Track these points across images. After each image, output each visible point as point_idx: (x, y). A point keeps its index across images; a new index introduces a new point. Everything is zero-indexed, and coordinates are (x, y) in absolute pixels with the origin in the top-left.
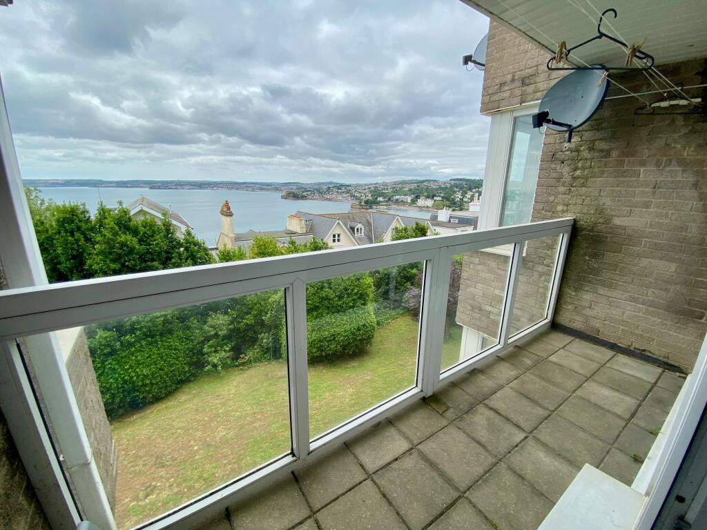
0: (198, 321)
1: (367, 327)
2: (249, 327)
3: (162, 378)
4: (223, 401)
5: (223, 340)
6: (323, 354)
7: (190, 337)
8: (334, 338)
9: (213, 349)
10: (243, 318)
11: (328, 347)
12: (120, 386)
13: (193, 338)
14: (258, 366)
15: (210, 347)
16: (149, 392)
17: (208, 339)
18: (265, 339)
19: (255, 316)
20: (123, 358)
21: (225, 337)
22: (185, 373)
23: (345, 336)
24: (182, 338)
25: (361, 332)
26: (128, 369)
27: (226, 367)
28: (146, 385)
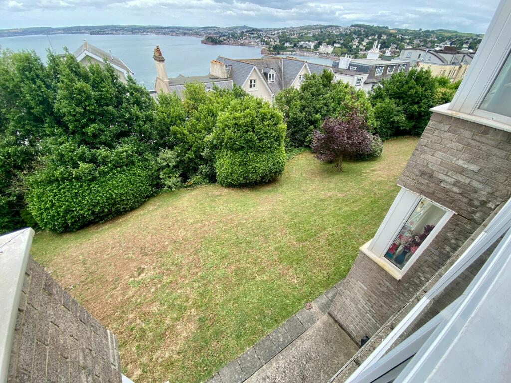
0: (152, 155)
1: (280, 163)
2: (191, 160)
3: (133, 195)
4: (180, 211)
5: (173, 169)
6: (248, 181)
7: (148, 166)
8: (256, 171)
9: (167, 175)
10: (185, 153)
11: (251, 177)
12: (105, 201)
13: (150, 167)
14: (201, 187)
15: (165, 173)
16: (127, 205)
17: (162, 168)
18: (204, 168)
19: (195, 152)
20: (102, 182)
21: (174, 167)
22: (149, 192)
23: (264, 170)
24: (142, 167)
25: (276, 167)
26: (109, 190)
27: (178, 187)
28: (123, 200)
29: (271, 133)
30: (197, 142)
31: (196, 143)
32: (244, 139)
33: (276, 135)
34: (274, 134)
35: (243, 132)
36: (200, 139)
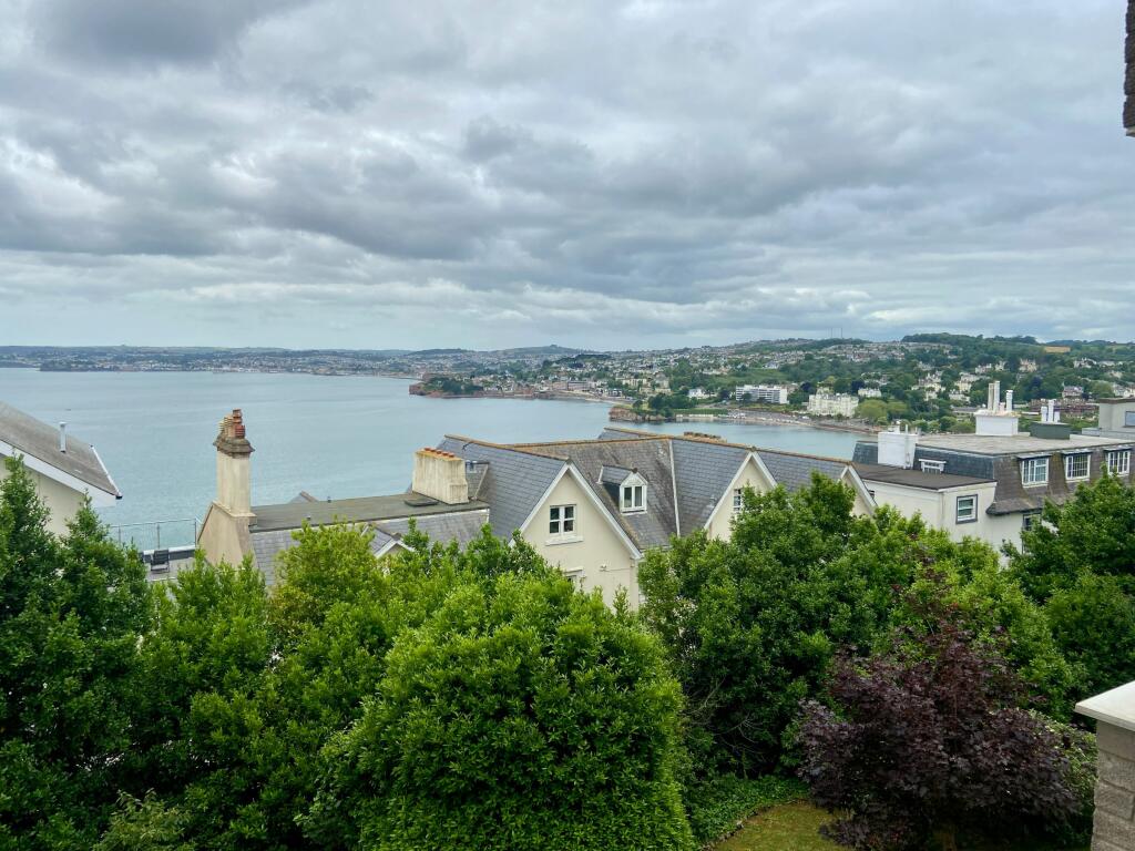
29: (608, 721)
30: (292, 761)
31: (285, 769)
32: (488, 749)
33: (628, 726)
34: (619, 723)
35: (486, 717)
36: (307, 748)
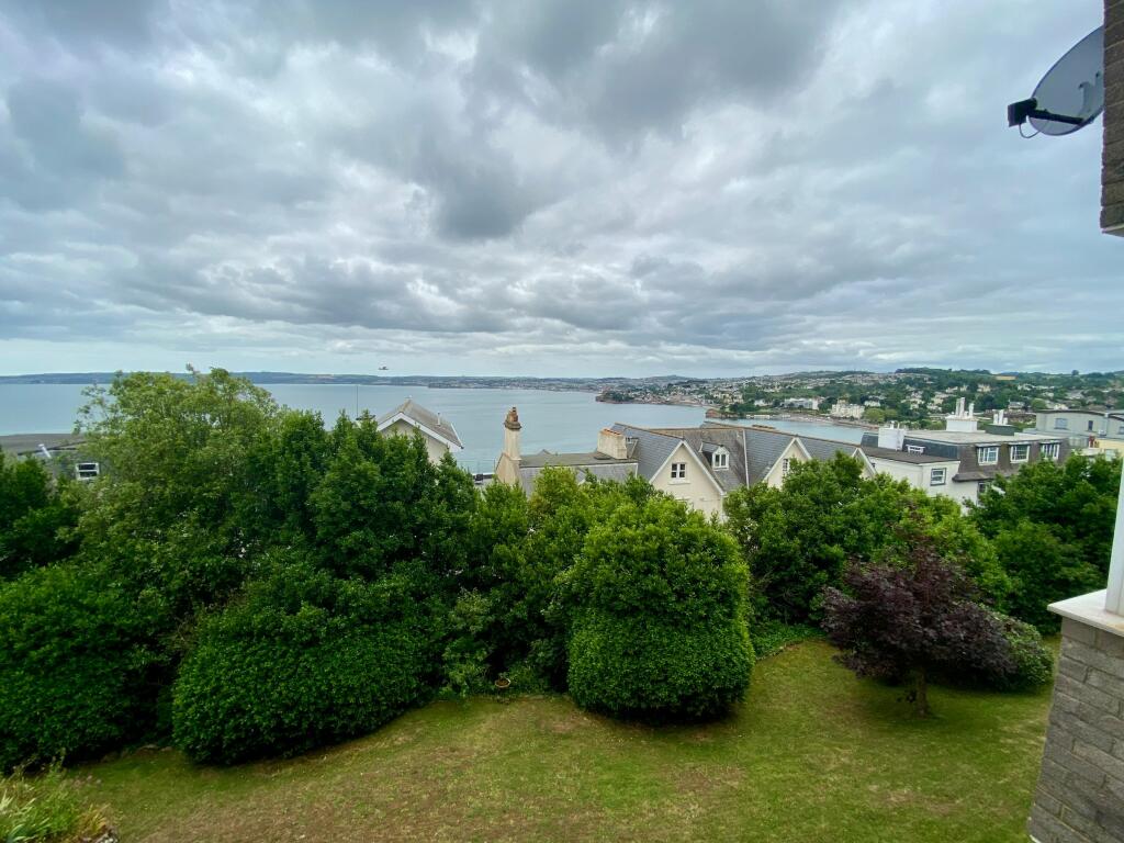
0: (443, 602)
1: (735, 665)
2: (519, 623)
3: (374, 696)
4: (459, 763)
5: (476, 640)
6: (643, 706)
7: (427, 627)
8: (666, 678)
9: (459, 655)
10: (510, 605)
11: (653, 693)
12: (312, 700)
13: (430, 630)
14: (527, 700)
15: (455, 650)
16: (352, 718)
17: (454, 635)
18: (542, 650)
20: (324, 653)
21: (480, 635)
22: (411, 691)
23: (688, 678)
24: (414, 628)
25: (722, 674)
26: (329, 673)
27: (475, 691)
28: (348, 705)
29: (706, 583)
30: (540, 582)
31: (536, 586)
32: (640, 589)
33: (718, 588)
34: (713, 585)
35: (639, 572)
36: (547, 577)
